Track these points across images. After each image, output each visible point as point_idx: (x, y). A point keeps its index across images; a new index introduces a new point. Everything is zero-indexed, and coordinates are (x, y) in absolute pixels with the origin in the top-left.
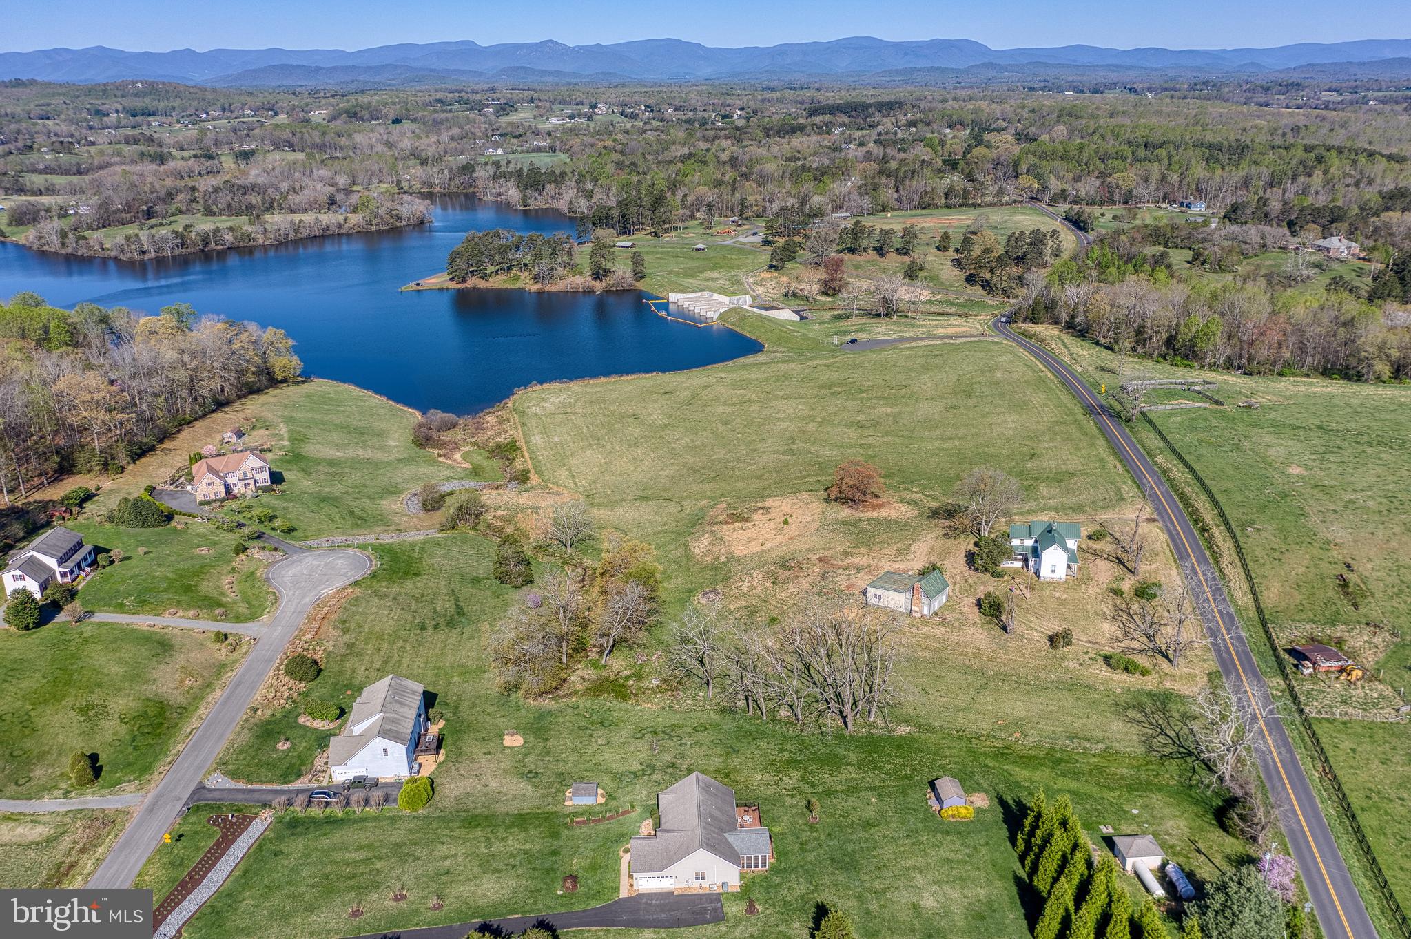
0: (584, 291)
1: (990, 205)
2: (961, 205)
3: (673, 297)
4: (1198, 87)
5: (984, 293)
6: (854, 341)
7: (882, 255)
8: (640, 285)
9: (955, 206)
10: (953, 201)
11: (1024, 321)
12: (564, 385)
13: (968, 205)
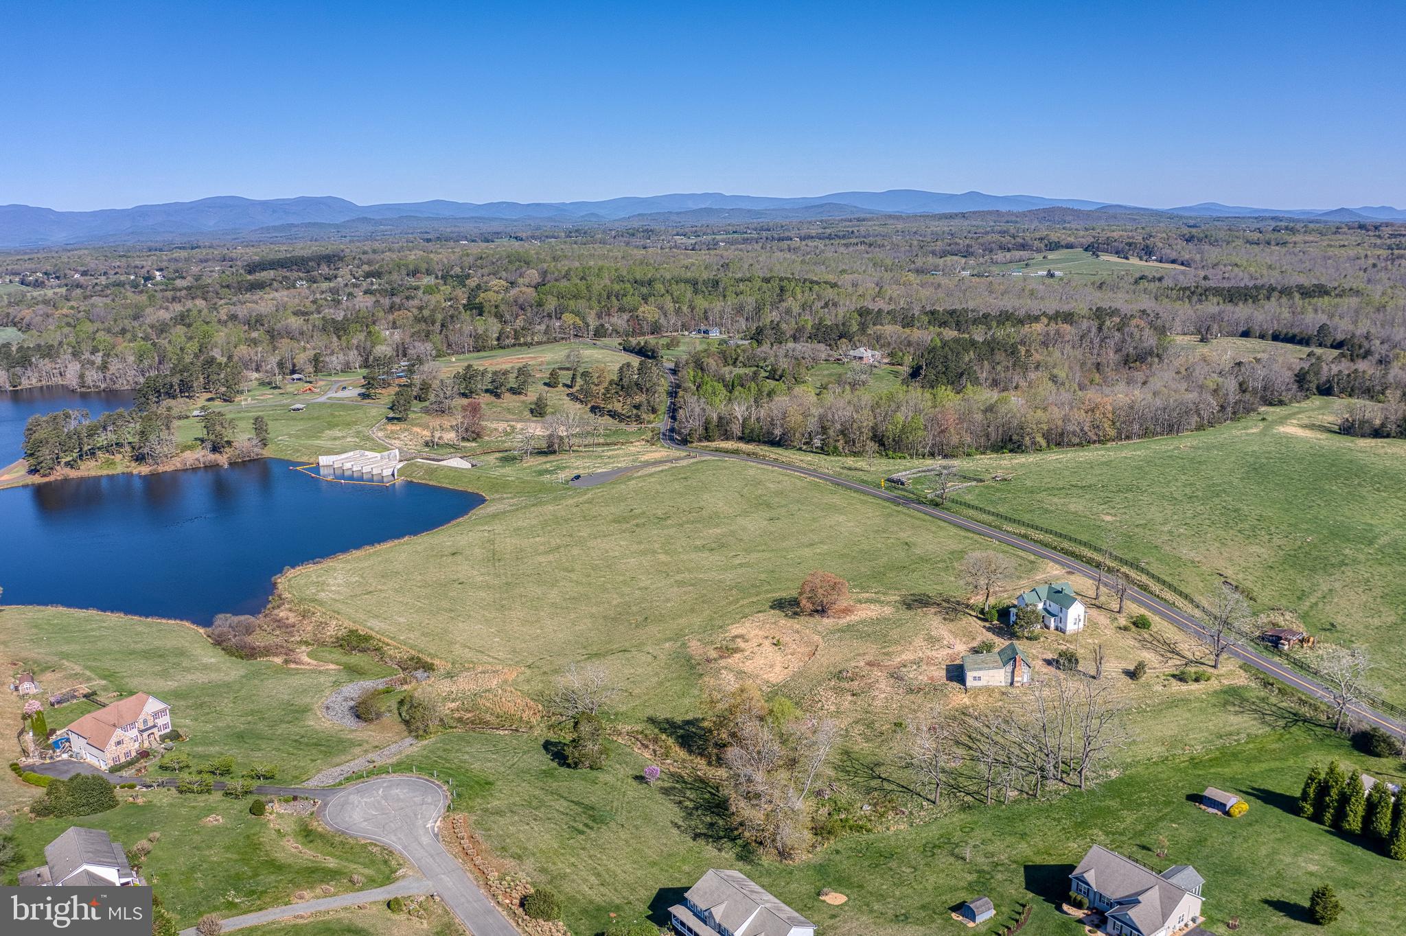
0: (206, 467)
1: (539, 343)
2: (514, 345)
3: (324, 460)
4: (573, 234)
5: (616, 422)
6: (578, 477)
7: (498, 396)
8: (267, 453)
9: (508, 346)
10: (507, 342)
11: (700, 440)
12: (319, 566)
13: (520, 345)
